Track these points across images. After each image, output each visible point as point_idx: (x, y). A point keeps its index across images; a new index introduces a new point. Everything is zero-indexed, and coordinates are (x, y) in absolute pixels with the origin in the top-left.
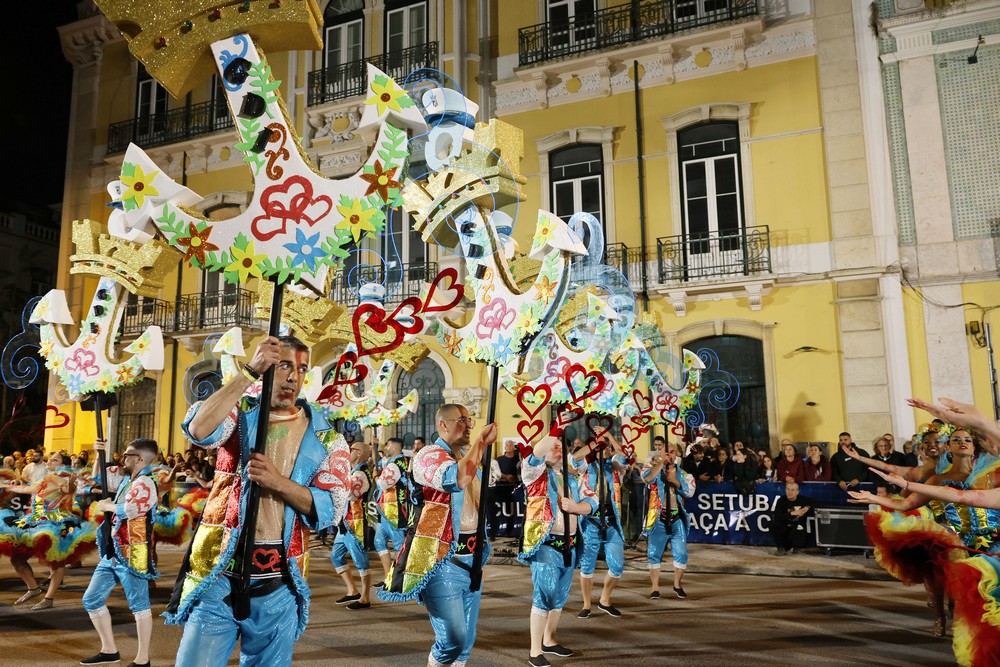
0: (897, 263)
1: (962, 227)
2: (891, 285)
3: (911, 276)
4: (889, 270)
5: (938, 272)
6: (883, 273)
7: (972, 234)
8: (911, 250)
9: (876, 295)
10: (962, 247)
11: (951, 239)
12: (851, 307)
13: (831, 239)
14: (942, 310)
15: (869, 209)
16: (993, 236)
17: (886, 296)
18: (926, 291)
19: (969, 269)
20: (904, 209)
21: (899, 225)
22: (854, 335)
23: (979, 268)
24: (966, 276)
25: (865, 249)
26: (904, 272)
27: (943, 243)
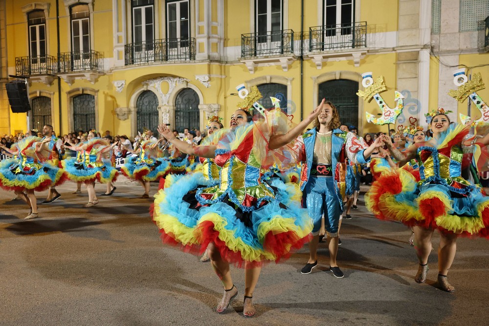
0: (429, 43)
1: (464, 25)
2: (425, 55)
3: (435, 50)
4: (425, 47)
5: (449, 48)
6: (422, 48)
7: (468, 29)
8: (437, 36)
9: (417, 60)
10: (462, 35)
11: (457, 31)
12: (404, 66)
13: (398, 30)
14: (448, 68)
15: (418, 14)
16: (478, 30)
17: (422, 60)
18: (441, 58)
19: (463, 47)
20: (436, 14)
21: (432, 23)
22: (404, 80)
23: (469, 47)
24: (462, 51)
25: (414, 35)
26: (432, 48)
27: (453, 33)
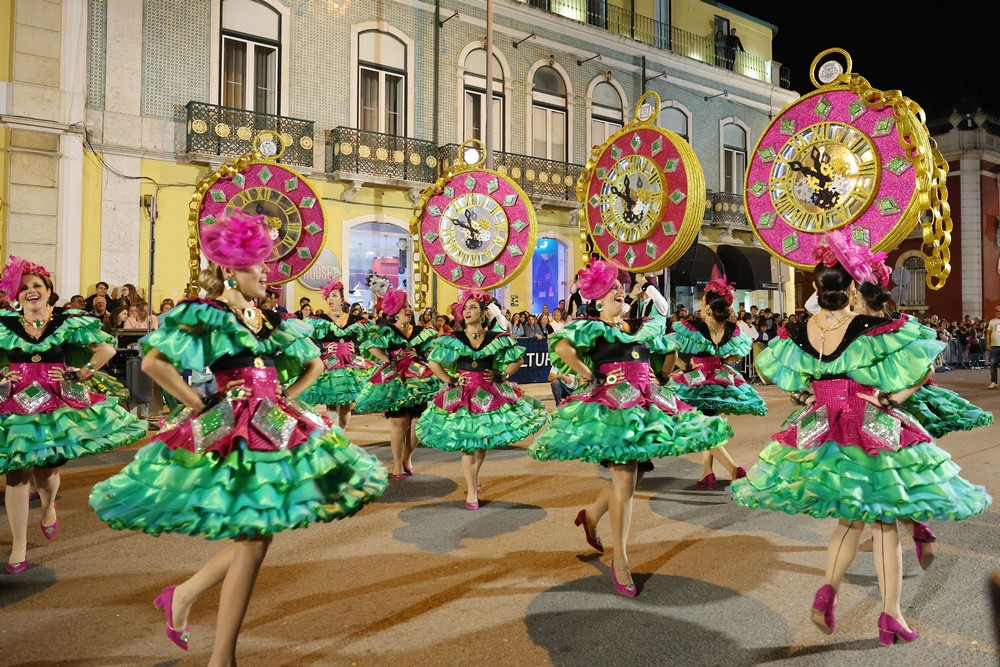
0: (82, 124)
1: (149, 105)
2: (72, 145)
3: (95, 140)
4: (72, 129)
5: (121, 142)
6: (65, 131)
7: (157, 114)
8: (98, 114)
9: (55, 151)
10: (147, 123)
11: (138, 113)
12: (26, 159)
13: (10, 80)
14: (121, 179)
15: (58, 60)
16: (175, 120)
17: (66, 154)
18: (107, 158)
19: (150, 146)
20: (96, 71)
21: (89, 86)
22: (24, 189)
23: (159, 147)
24: (147, 152)
25: (49, 101)
26: (88, 135)
27: (129, 115)
